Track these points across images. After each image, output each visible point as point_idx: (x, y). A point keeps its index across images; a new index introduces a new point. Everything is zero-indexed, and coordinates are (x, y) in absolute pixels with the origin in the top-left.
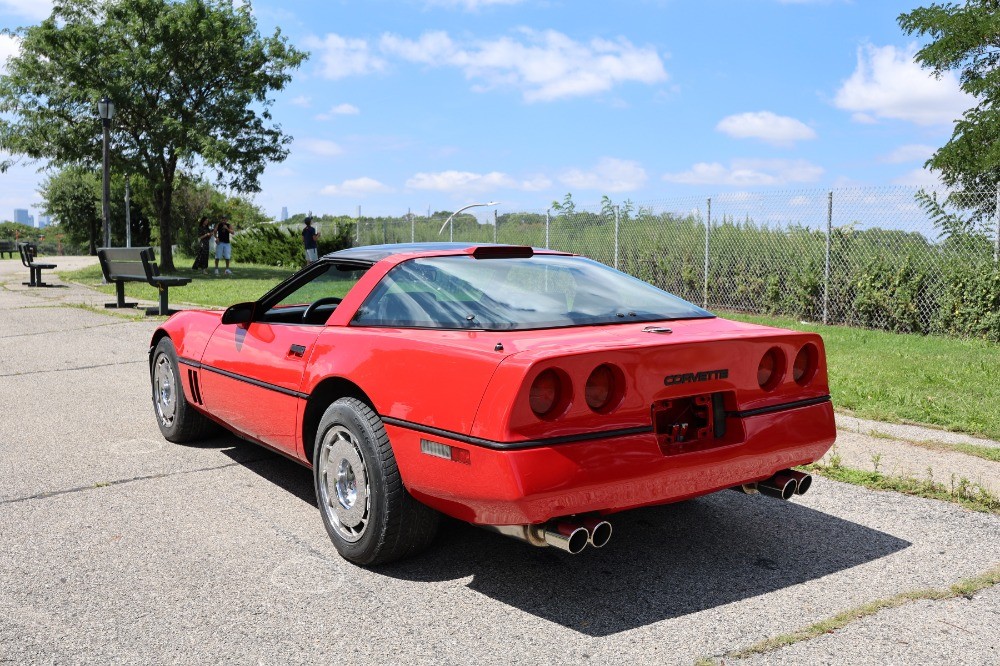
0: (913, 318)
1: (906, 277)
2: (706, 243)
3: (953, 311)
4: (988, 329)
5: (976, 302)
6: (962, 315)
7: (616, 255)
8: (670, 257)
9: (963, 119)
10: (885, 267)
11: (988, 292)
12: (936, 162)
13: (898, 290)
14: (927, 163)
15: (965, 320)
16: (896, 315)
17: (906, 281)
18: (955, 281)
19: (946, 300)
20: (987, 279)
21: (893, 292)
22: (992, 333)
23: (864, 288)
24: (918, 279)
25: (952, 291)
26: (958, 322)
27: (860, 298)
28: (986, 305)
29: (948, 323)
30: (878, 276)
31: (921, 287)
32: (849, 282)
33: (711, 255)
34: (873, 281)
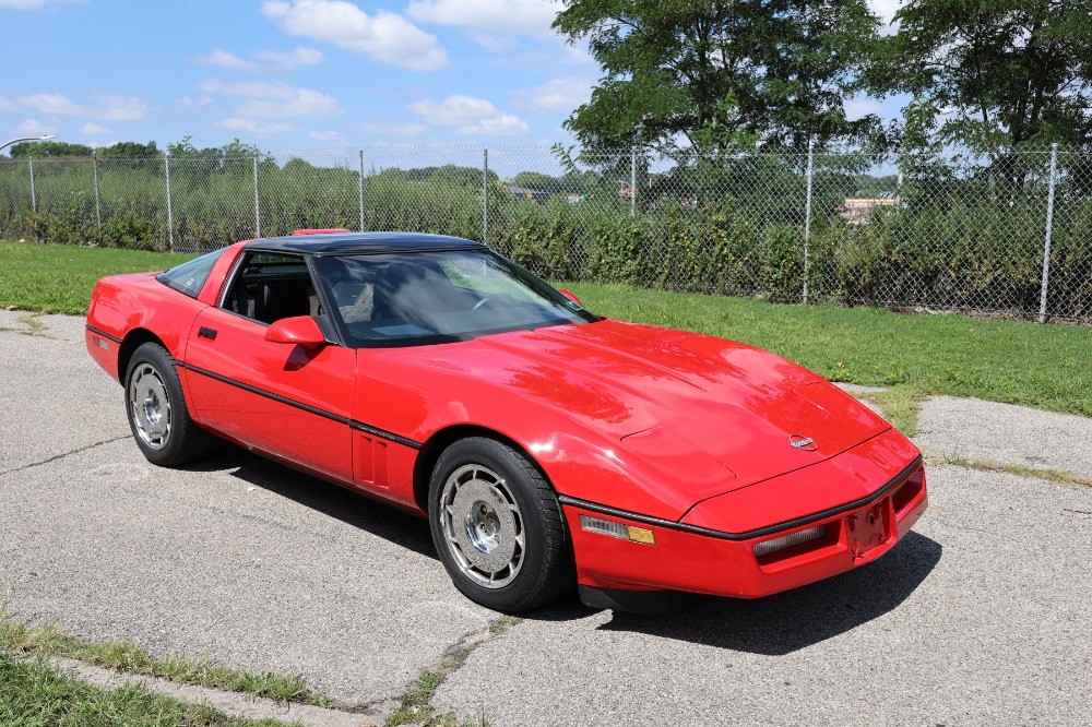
0: (566, 267)
1: (559, 230)
2: (361, 197)
3: (600, 260)
4: (629, 275)
5: (618, 252)
6: (608, 263)
7: (257, 207)
8: (320, 210)
9: (599, 85)
10: (539, 221)
11: (628, 244)
12: (575, 124)
13: (552, 242)
14: (565, 124)
15: (610, 268)
16: (551, 265)
17: (559, 234)
18: (601, 233)
19: (594, 252)
20: (627, 232)
21: (548, 244)
22: (633, 278)
23: (521, 240)
24: (569, 232)
25: (598, 243)
26: (604, 269)
27: (519, 250)
28: (626, 255)
29: (596, 272)
30: (533, 229)
31: (571, 237)
32: (507, 235)
33: (367, 208)
34: (529, 234)
